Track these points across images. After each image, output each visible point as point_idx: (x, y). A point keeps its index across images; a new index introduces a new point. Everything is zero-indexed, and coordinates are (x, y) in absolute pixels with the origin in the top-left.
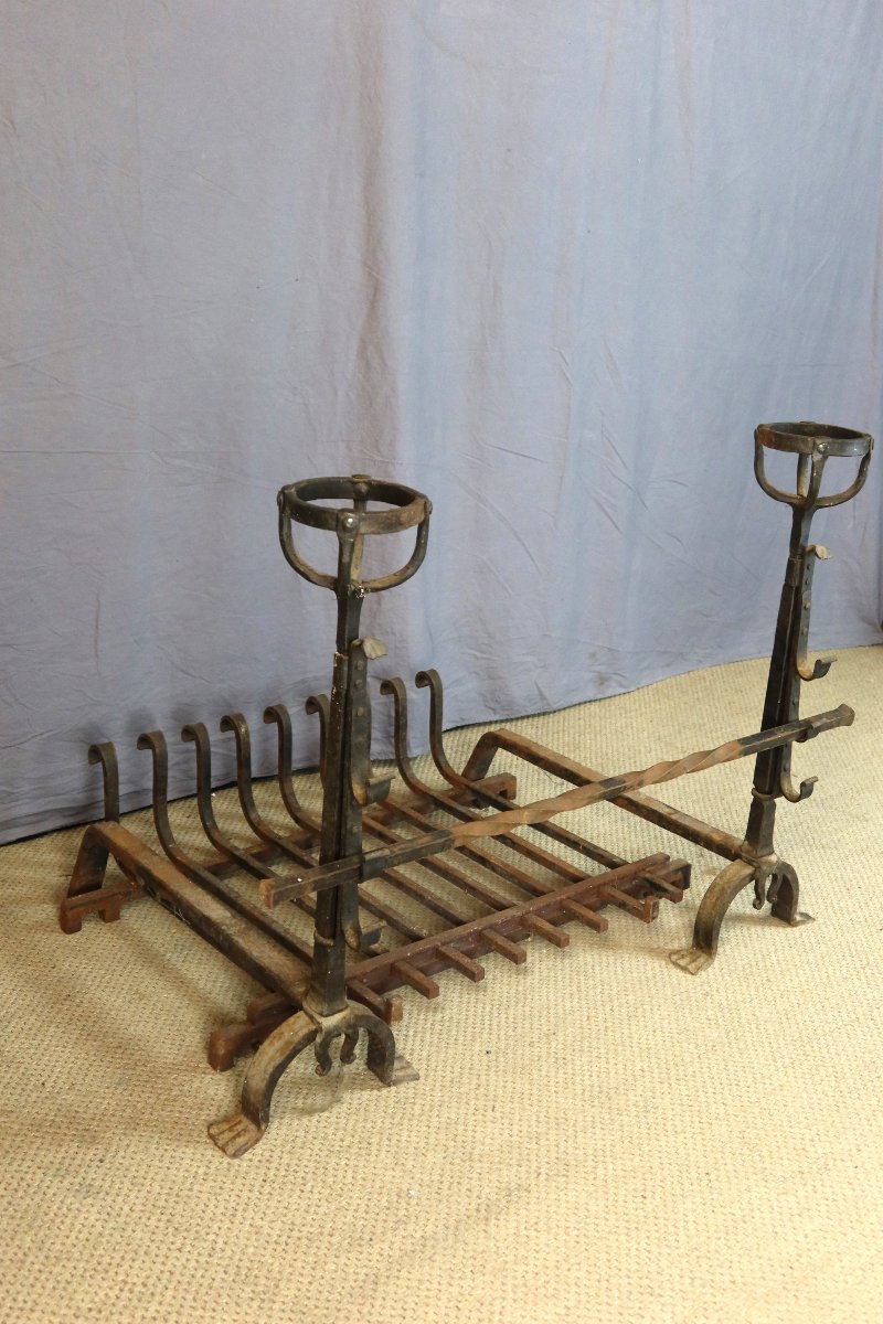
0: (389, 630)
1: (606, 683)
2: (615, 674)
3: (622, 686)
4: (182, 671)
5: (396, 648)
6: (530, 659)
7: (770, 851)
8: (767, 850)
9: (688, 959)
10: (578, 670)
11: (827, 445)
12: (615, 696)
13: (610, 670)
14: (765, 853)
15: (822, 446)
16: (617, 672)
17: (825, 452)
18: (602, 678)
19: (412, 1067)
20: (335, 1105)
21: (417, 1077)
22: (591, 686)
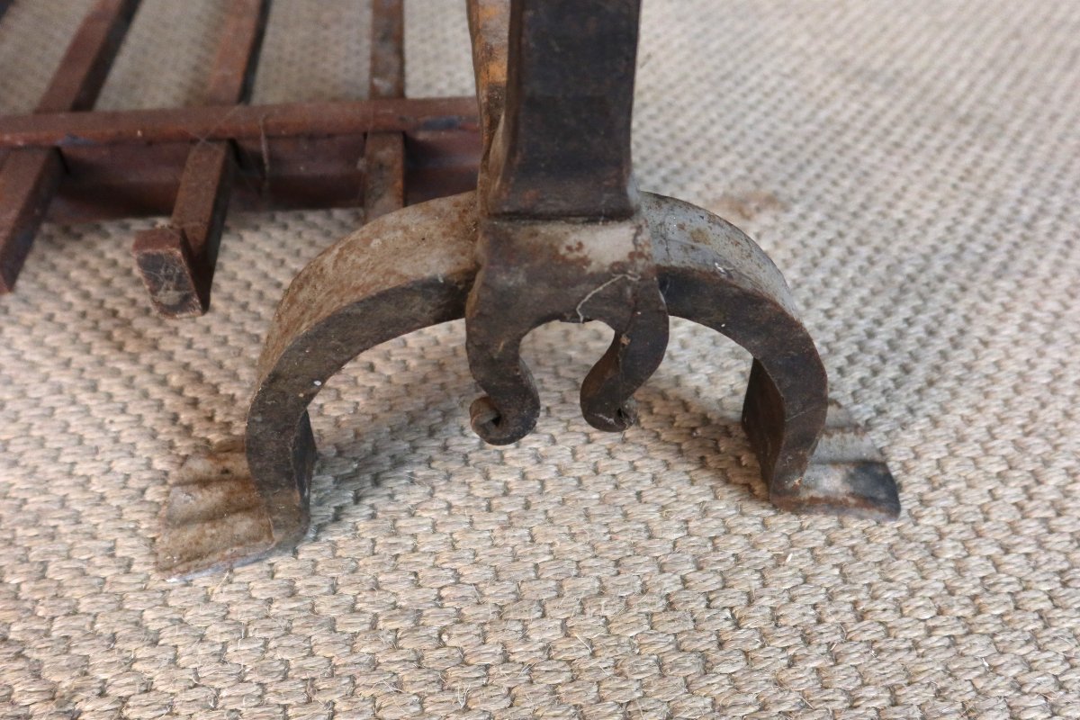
7: (605, 200)
8: (577, 192)
9: (213, 499)
14: (554, 203)
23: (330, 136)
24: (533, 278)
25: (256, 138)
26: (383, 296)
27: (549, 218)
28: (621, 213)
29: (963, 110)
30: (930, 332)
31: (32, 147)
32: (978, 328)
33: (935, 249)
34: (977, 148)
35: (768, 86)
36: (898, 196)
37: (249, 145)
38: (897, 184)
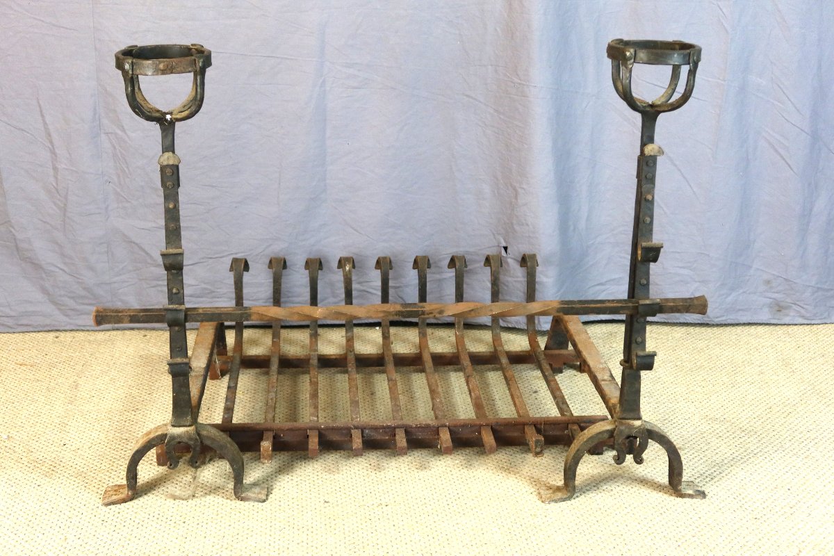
0: (524, 222)
1: (784, 311)
2: (795, 304)
3: (803, 317)
4: (352, 227)
5: (530, 237)
7: (636, 416)
8: (632, 415)
9: (551, 491)
10: (749, 294)
11: (633, 53)
12: (796, 325)
13: (789, 300)
14: (628, 417)
15: (628, 54)
16: (797, 303)
17: (630, 59)
18: (779, 306)
19: (267, 495)
20: (195, 499)
21: (264, 501)
22: (766, 310)
23: (559, 424)
24: (626, 428)
25: (541, 424)
26: (600, 433)
27: (627, 419)
28: (640, 418)
29: (744, 429)
30: (720, 473)
31: (487, 425)
32: (734, 472)
33: (726, 458)
34: (746, 438)
35: (680, 422)
36: (718, 448)
37: (539, 426)
38: (718, 445)
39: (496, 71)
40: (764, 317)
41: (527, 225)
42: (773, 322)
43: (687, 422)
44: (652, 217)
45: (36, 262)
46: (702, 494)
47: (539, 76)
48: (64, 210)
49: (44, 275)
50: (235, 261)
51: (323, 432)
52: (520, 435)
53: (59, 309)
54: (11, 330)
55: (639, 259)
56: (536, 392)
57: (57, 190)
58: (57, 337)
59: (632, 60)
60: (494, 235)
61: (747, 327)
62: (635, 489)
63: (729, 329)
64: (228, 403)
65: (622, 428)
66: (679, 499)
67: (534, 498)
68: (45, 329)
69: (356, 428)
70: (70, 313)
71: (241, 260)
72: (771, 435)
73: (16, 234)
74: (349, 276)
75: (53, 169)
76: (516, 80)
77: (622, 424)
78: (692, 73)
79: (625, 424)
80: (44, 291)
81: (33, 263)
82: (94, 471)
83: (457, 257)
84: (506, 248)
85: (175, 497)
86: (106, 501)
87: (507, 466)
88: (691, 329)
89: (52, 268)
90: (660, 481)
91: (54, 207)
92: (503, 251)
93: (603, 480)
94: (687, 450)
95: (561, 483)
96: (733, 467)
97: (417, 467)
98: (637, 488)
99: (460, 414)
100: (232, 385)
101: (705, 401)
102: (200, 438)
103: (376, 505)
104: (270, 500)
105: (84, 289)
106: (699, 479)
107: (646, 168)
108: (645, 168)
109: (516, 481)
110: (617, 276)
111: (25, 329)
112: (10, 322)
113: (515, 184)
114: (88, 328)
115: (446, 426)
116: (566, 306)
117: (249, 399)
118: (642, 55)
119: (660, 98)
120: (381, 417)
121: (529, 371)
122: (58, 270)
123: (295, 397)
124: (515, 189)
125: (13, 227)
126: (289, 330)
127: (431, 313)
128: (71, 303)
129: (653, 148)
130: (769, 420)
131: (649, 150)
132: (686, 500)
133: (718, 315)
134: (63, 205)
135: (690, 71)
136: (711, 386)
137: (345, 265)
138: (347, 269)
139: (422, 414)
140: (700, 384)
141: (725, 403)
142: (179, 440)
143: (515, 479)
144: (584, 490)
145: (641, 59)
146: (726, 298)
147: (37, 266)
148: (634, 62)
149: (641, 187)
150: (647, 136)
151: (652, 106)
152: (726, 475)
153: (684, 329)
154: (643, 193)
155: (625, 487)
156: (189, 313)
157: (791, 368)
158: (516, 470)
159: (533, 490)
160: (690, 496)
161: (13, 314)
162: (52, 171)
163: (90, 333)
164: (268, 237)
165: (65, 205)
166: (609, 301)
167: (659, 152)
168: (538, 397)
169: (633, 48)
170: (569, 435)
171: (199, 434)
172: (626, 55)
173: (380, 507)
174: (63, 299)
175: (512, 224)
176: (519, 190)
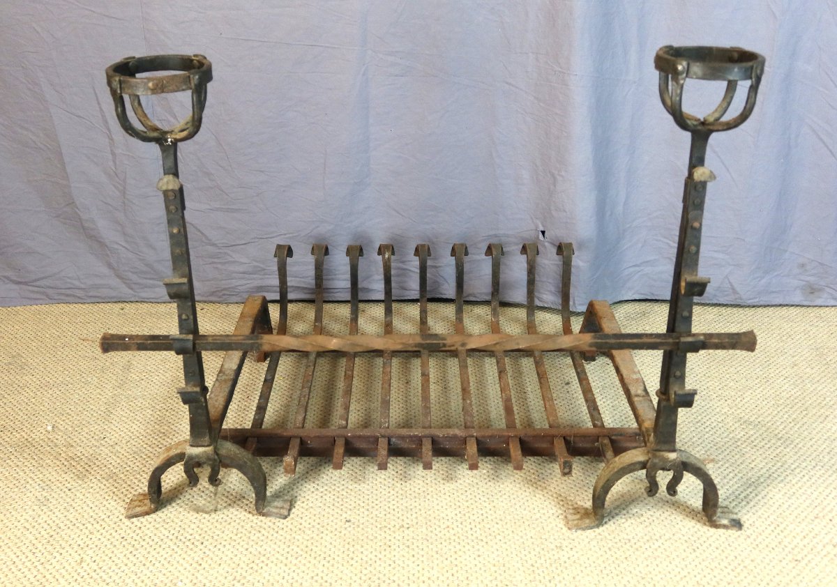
0: (562, 208)
1: (816, 293)
2: (829, 287)
3: (835, 299)
4: (395, 210)
6: (721, 256)
7: (672, 448)
8: (667, 447)
9: (578, 516)
10: (784, 276)
11: (686, 67)
12: (827, 306)
13: (822, 283)
14: (663, 449)
15: (680, 68)
16: (832, 286)
17: (682, 73)
18: (813, 289)
19: (290, 510)
20: (218, 513)
21: (285, 517)
22: (798, 292)
23: (589, 437)
24: (660, 460)
25: (570, 437)
26: (632, 464)
27: (662, 451)
28: (674, 451)
29: (779, 436)
30: (756, 495)
31: (516, 436)
32: (770, 495)
33: (762, 475)
34: (782, 448)
35: (713, 425)
36: (753, 461)
37: (568, 438)
38: (753, 458)
39: (537, 60)
40: (797, 298)
41: (565, 211)
42: (805, 303)
43: (721, 425)
44: (698, 246)
45: (100, 240)
46: (737, 524)
47: (581, 65)
48: (124, 193)
49: (109, 252)
50: (279, 247)
51: (349, 439)
52: (549, 446)
53: (125, 283)
54: (82, 301)
55: (683, 292)
56: (568, 384)
57: (116, 175)
58: (122, 309)
59: (685, 75)
60: (532, 218)
61: (779, 308)
62: (667, 514)
63: (760, 310)
64: (262, 401)
65: (656, 461)
66: (713, 530)
67: (561, 523)
68: (113, 300)
69: (383, 436)
70: (133, 286)
71: (284, 246)
72: (808, 445)
73: (81, 215)
74: (388, 264)
75: (112, 154)
76: (557, 69)
77: (655, 456)
78: (754, 89)
79: (659, 456)
80: (110, 266)
81: (97, 241)
82: (126, 473)
83: (493, 244)
84: (543, 233)
85: (198, 510)
86: (130, 512)
87: (535, 478)
88: (723, 310)
89: (116, 246)
90: (693, 505)
91: (115, 191)
92: (541, 235)
93: (633, 501)
94: (721, 463)
95: (589, 504)
96: (770, 488)
97: (443, 477)
98: (669, 513)
99: (492, 409)
100: (269, 378)
101: (739, 399)
102: (219, 458)
103: (397, 527)
104: (292, 516)
105: (146, 265)
106: (735, 503)
107: (694, 194)
108: (693, 192)
109: (543, 498)
110: (652, 258)
111: (93, 300)
112: (79, 293)
113: (554, 171)
114: (152, 300)
115: (473, 436)
116: (599, 341)
117: (288, 386)
118: (697, 68)
119: (713, 113)
120: (414, 411)
121: (562, 358)
122: (121, 248)
123: (333, 384)
124: (553, 175)
125: (77, 208)
126: (337, 304)
127: (453, 346)
128: (134, 278)
129: (704, 173)
130: (805, 427)
131: (699, 174)
132: (721, 531)
133: (751, 297)
134: (122, 188)
135: (751, 87)
136: (744, 380)
137: (385, 253)
138: (387, 256)
139: (453, 409)
140: (733, 378)
141: (759, 402)
142: (197, 460)
143: (541, 497)
144: (613, 514)
145: (695, 74)
146: (759, 281)
147: (102, 244)
148: (687, 76)
149: (688, 214)
150: (697, 159)
151: (703, 123)
152: (763, 498)
153: (716, 310)
154: (690, 220)
155: (655, 511)
156: (197, 341)
157: (825, 359)
158: (543, 485)
159: (560, 512)
160: (725, 527)
161: (83, 286)
162: (111, 155)
163: (153, 305)
164: (315, 219)
165: (125, 188)
166: (647, 335)
167: (710, 177)
168: (569, 390)
169: (686, 60)
170: (599, 448)
171: (217, 454)
172: (677, 69)
173: (401, 529)
174: (127, 273)
175: (550, 209)
176: (558, 177)
